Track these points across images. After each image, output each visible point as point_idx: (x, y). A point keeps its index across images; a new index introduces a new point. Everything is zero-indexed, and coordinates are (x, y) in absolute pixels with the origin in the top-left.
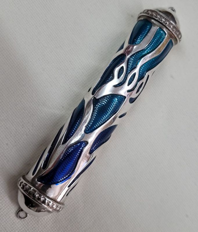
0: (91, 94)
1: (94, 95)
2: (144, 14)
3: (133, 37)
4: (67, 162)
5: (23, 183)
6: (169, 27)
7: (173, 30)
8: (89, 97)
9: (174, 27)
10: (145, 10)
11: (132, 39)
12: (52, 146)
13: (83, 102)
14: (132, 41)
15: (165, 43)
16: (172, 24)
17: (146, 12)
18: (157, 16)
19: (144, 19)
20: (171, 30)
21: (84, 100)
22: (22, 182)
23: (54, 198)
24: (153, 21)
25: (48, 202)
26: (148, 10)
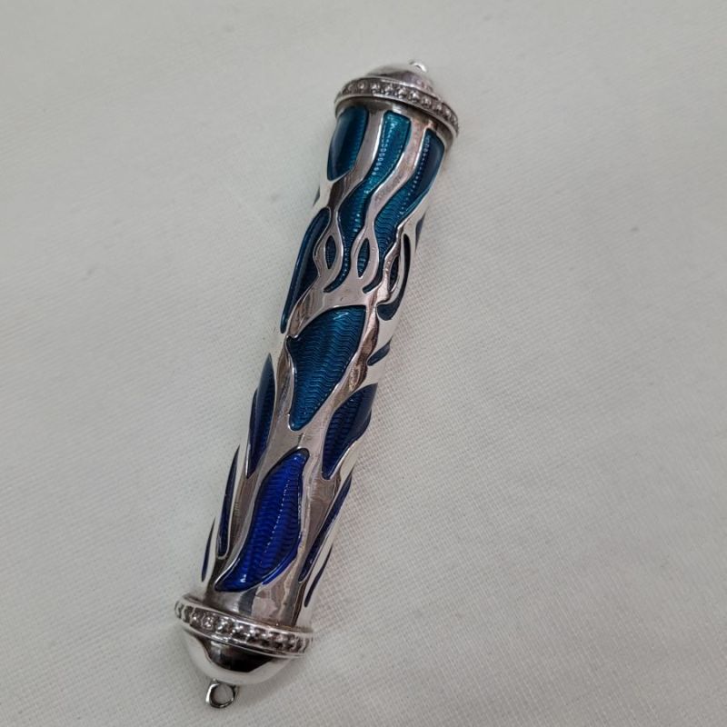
1: (286, 333)
6: (408, 99)
7: (422, 105)
9: (423, 95)
12: (226, 492)
15: (415, 142)
20: (419, 107)
23: (273, 618)
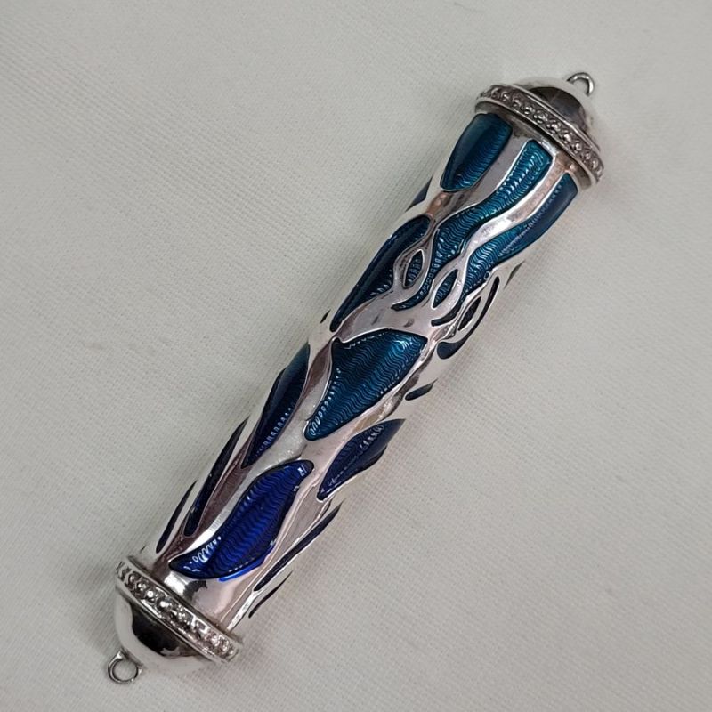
0: (329, 328)
1: (335, 333)
2: (490, 100)
3: (455, 166)
4: (252, 520)
5: (131, 572)
6: (560, 138)
7: (571, 147)
8: (321, 338)
9: (576, 138)
10: (494, 87)
11: (453, 172)
12: (212, 472)
13: (305, 351)
14: (451, 178)
15: (548, 184)
16: (570, 130)
17: (494, 94)
18: (524, 105)
19: (489, 114)
20: (567, 149)
21: (309, 346)
22: (129, 570)
23: (215, 617)
24: (513, 119)
25: (198, 625)
26: (501, 88)
